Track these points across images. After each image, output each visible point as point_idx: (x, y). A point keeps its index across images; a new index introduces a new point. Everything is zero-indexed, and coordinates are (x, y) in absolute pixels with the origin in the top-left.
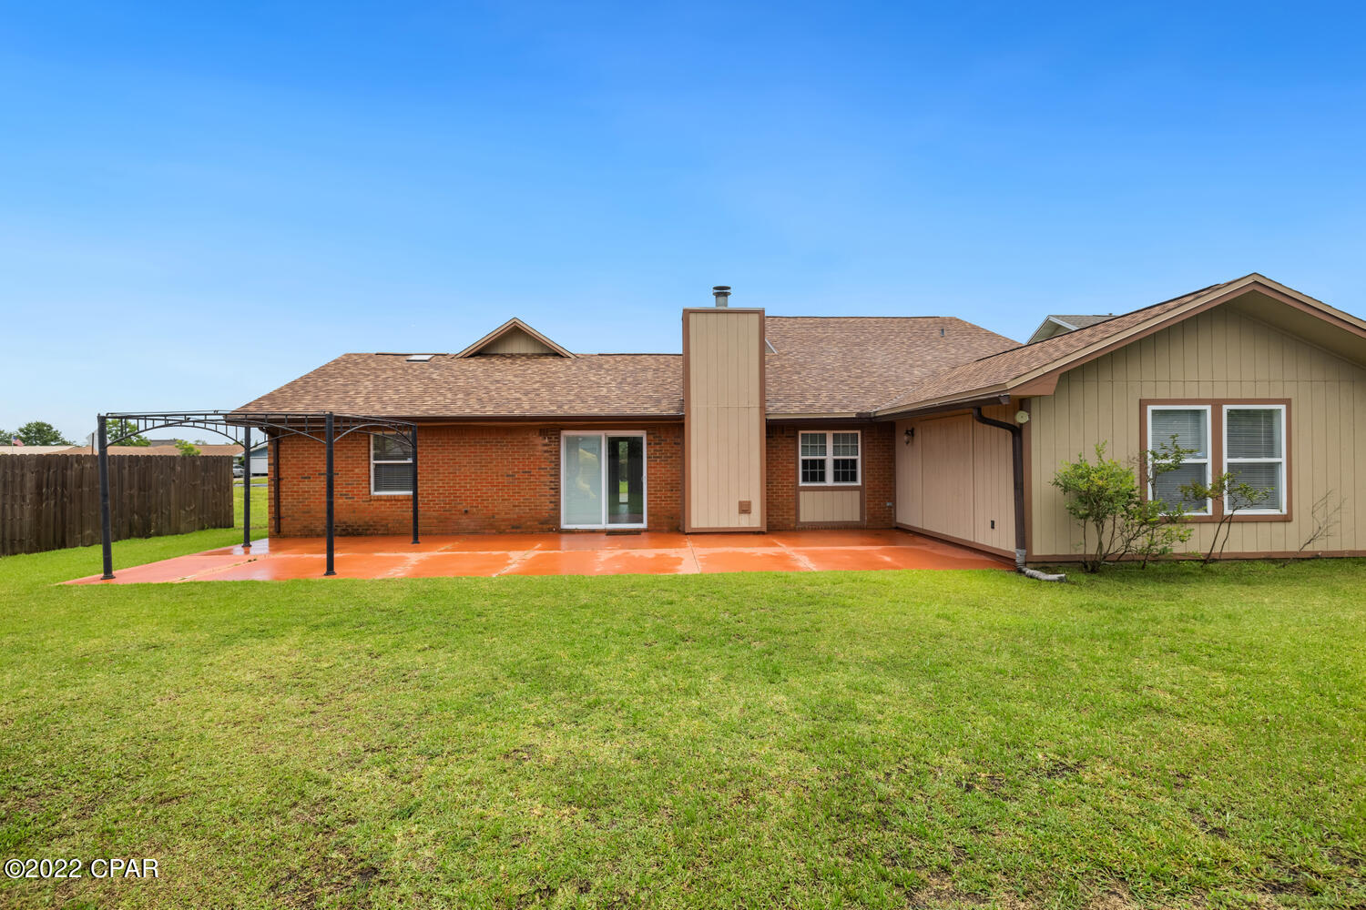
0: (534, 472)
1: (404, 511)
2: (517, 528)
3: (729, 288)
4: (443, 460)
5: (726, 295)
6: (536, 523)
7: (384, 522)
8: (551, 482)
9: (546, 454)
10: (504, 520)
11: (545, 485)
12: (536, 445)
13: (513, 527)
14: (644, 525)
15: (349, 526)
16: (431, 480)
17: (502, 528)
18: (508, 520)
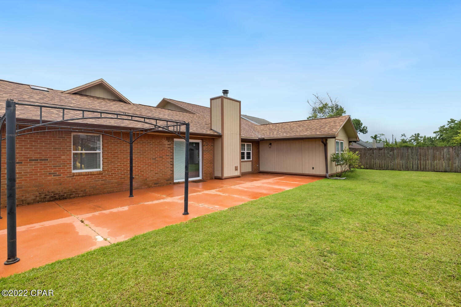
0: (164, 157)
1: (97, 181)
2: (157, 184)
3: (228, 91)
4: (120, 151)
5: (227, 93)
6: (165, 181)
7: (83, 189)
8: (171, 161)
9: (169, 149)
10: (151, 181)
11: (168, 163)
12: (165, 145)
13: (155, 184)
14: (200, 178)
15: (56, 194)
16: (113, 162)
17: (150, 185)
18: (153, 180)
